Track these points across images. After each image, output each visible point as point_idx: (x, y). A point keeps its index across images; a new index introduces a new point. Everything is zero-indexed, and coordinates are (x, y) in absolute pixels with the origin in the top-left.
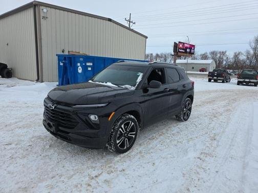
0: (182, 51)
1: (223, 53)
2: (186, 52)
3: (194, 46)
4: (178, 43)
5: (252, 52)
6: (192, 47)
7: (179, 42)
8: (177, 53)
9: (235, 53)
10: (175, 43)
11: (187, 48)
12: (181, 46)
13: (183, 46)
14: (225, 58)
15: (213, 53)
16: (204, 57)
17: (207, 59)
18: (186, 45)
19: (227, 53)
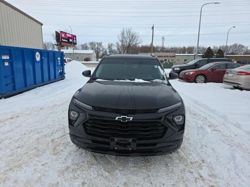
0: (65, 40)
1: (100, 44)
2: (69, 42)
3: (75, 36)
4: (59, 32)
5: (120, 44)
6: (74, 37)
7: (61, 32)
8: (61, 42)
9: (109, 44)
10: (56, 32)
11: (69, 38)
12: (63, 35)
13: (65, 35)
14: (101, 49)
15: (91, 44)
16: (85, 47)
17: (88, 50)
18: (68, 35)
19: (103, 44)
